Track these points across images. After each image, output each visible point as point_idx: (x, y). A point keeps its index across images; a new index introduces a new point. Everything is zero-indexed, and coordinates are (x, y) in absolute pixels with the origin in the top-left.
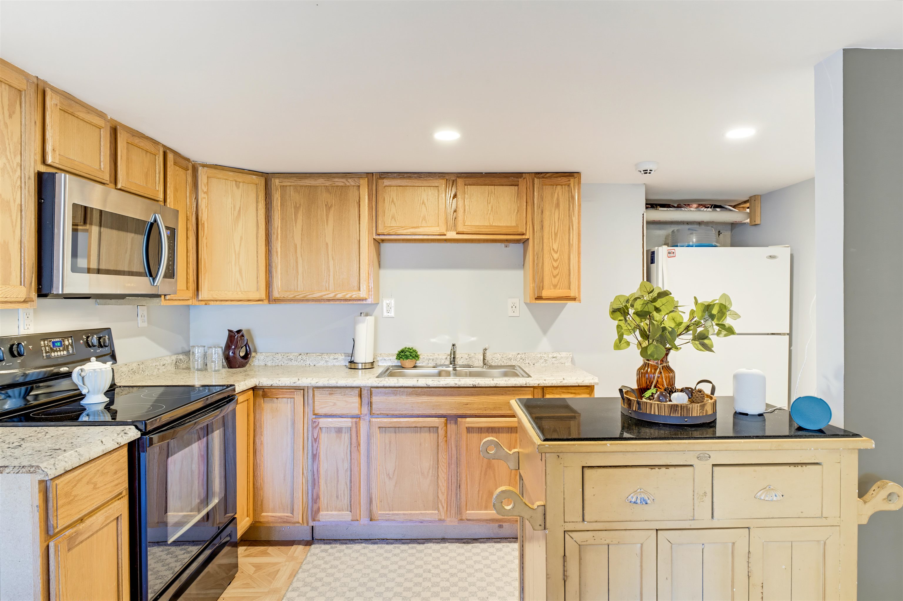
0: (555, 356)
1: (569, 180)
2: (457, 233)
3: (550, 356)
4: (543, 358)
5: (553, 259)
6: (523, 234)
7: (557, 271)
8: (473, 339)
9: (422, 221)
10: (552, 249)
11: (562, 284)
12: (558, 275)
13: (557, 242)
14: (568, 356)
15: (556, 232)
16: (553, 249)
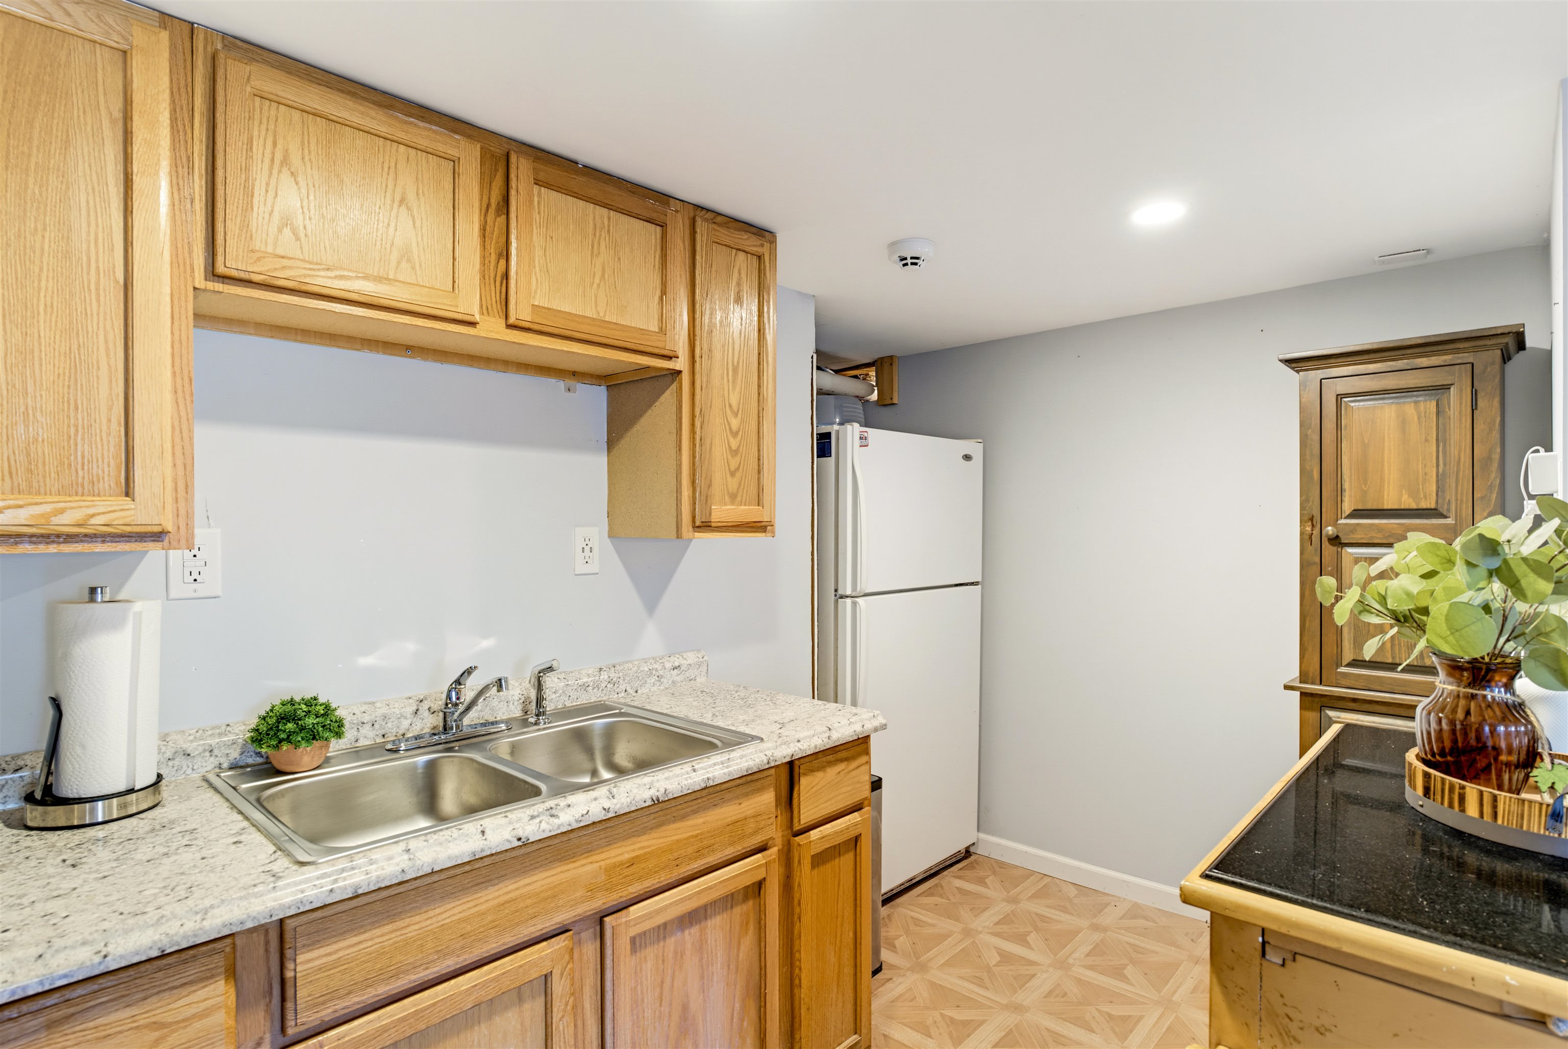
0: (677, 664)
1: (762, 245)
2: (510, 326)
3: (668, 665)
4: (654, 672)
5: (730, 429)
6: (670, 358)
7: (738, 459)
8: (486, 643)
9: (399, 263)
10: (727, 404)
11: (745, 491)
12: (737, 469)
13: (738, 388)
14: (701, 660)
15: (735, 364)
16: (730, 406)
